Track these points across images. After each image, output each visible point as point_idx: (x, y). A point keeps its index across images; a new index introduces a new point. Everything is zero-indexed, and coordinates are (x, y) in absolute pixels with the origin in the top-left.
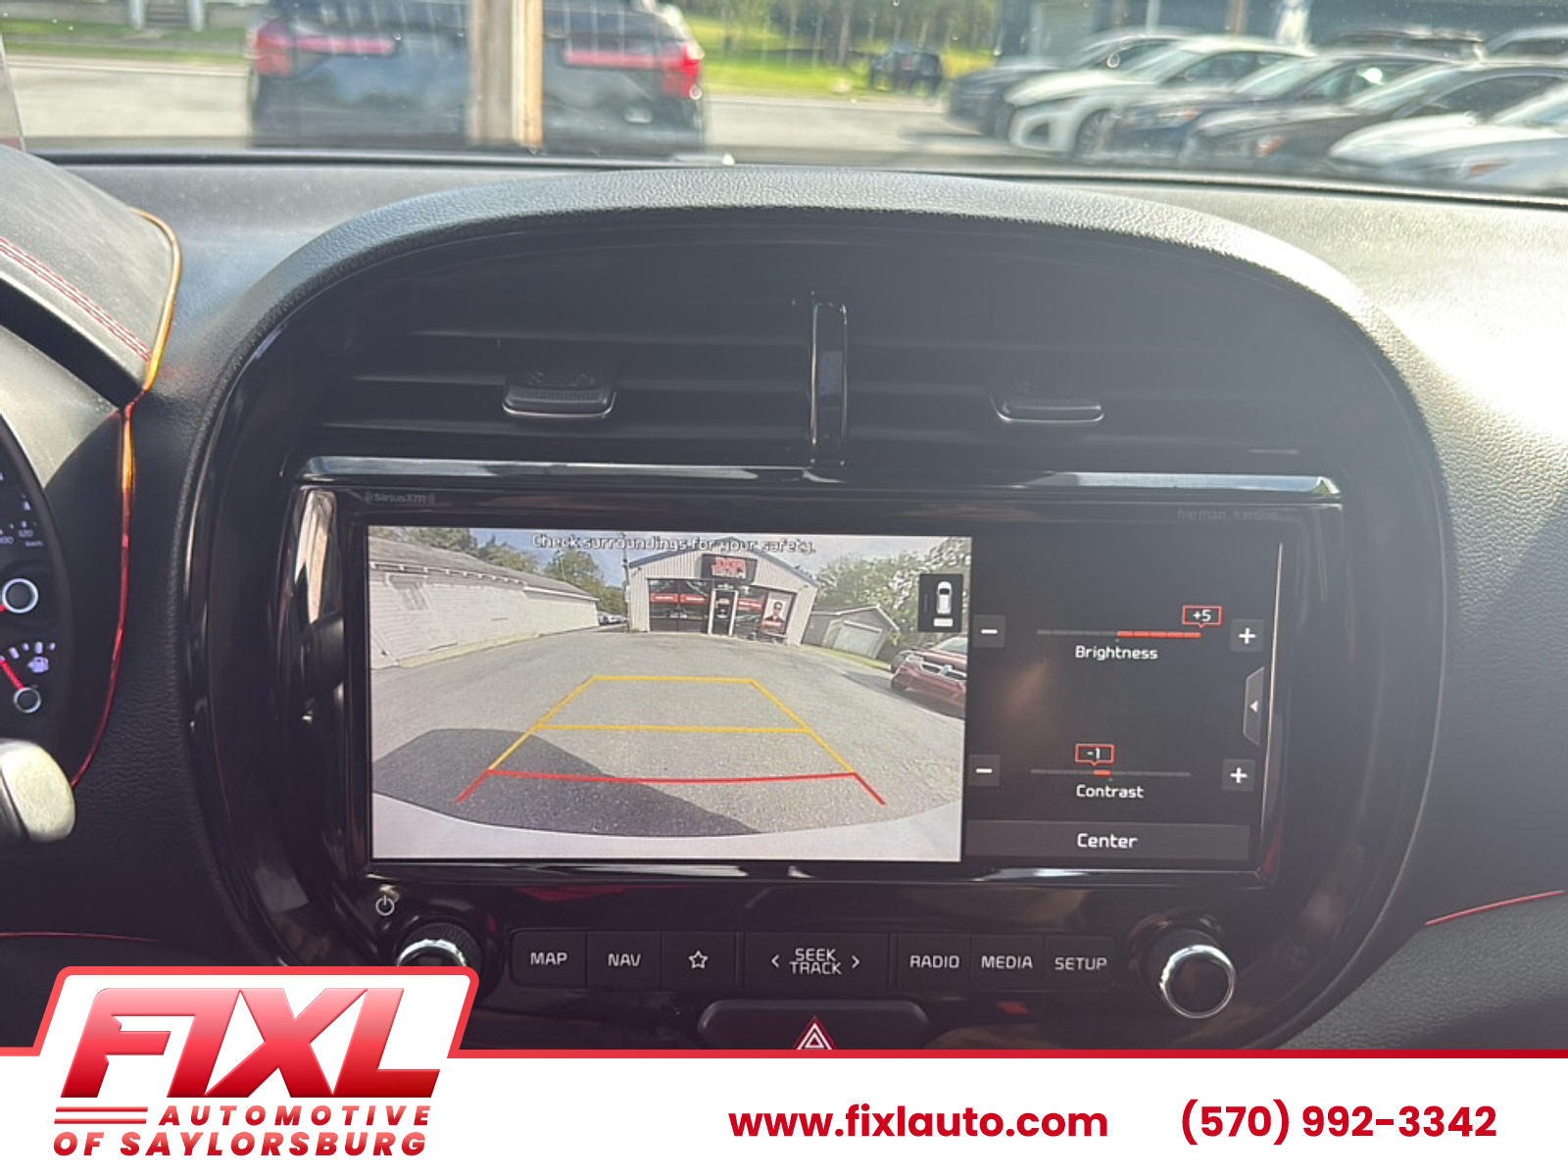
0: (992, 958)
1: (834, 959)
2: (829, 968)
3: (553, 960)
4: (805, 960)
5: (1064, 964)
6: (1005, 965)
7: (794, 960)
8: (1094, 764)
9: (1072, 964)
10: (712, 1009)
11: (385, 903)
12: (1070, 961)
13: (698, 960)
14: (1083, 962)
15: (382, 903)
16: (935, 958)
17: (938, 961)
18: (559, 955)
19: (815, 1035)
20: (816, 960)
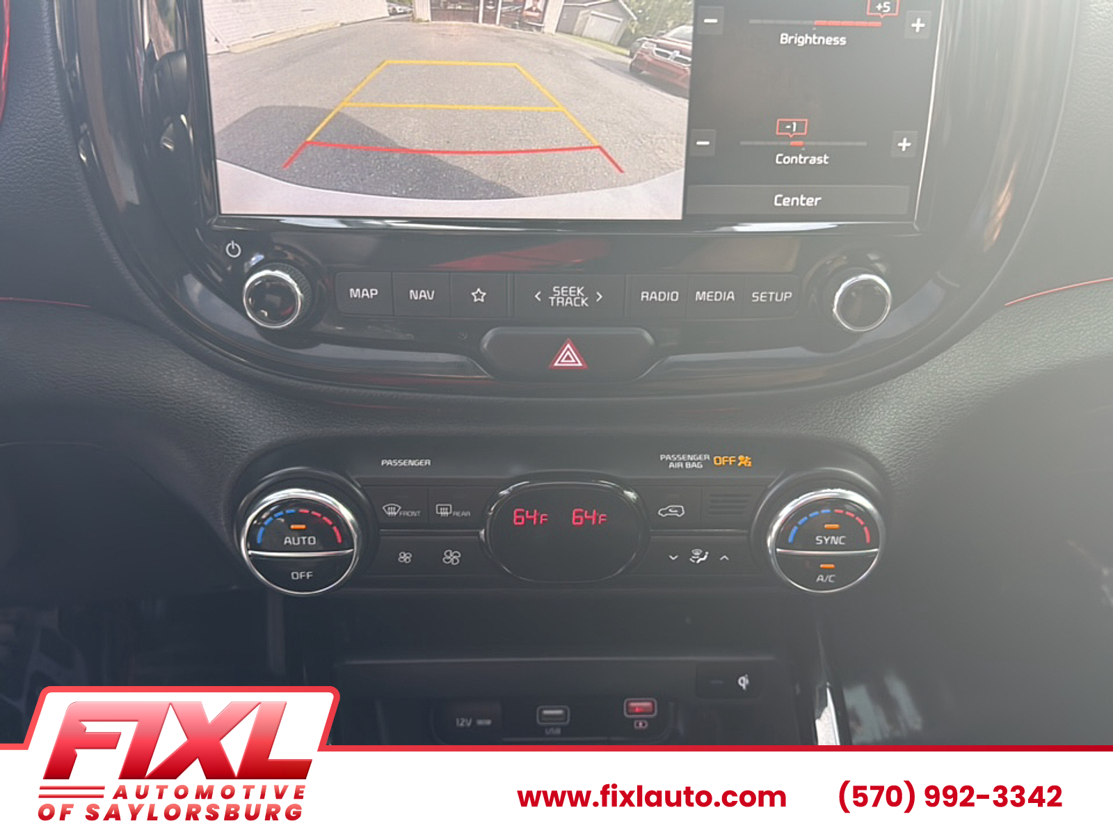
0: (704, 293)
1: (583, 295)
2: (579, 302)
3: (367, 294)
4: (561, 296)
5: (759, 297)
6: (714, 298)
7: (552, 296)
8: (791, 136)
9: (765, 297)
10: (489, 335)
11: (233, 247)
12: (764, 295)
13: (479, 296)
14: (774, 295)
15: (230, 247)
16: (660, 293)
17: (662, 295)
18: (371, 290)
19: (568, 353)
20: (569, 296)
